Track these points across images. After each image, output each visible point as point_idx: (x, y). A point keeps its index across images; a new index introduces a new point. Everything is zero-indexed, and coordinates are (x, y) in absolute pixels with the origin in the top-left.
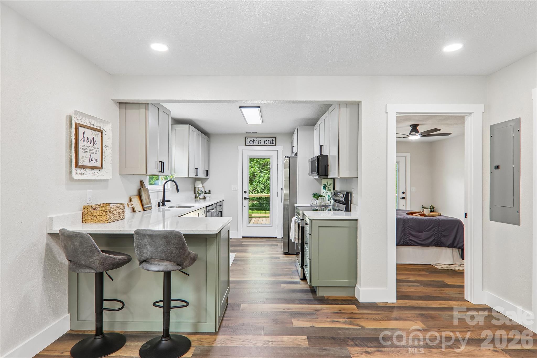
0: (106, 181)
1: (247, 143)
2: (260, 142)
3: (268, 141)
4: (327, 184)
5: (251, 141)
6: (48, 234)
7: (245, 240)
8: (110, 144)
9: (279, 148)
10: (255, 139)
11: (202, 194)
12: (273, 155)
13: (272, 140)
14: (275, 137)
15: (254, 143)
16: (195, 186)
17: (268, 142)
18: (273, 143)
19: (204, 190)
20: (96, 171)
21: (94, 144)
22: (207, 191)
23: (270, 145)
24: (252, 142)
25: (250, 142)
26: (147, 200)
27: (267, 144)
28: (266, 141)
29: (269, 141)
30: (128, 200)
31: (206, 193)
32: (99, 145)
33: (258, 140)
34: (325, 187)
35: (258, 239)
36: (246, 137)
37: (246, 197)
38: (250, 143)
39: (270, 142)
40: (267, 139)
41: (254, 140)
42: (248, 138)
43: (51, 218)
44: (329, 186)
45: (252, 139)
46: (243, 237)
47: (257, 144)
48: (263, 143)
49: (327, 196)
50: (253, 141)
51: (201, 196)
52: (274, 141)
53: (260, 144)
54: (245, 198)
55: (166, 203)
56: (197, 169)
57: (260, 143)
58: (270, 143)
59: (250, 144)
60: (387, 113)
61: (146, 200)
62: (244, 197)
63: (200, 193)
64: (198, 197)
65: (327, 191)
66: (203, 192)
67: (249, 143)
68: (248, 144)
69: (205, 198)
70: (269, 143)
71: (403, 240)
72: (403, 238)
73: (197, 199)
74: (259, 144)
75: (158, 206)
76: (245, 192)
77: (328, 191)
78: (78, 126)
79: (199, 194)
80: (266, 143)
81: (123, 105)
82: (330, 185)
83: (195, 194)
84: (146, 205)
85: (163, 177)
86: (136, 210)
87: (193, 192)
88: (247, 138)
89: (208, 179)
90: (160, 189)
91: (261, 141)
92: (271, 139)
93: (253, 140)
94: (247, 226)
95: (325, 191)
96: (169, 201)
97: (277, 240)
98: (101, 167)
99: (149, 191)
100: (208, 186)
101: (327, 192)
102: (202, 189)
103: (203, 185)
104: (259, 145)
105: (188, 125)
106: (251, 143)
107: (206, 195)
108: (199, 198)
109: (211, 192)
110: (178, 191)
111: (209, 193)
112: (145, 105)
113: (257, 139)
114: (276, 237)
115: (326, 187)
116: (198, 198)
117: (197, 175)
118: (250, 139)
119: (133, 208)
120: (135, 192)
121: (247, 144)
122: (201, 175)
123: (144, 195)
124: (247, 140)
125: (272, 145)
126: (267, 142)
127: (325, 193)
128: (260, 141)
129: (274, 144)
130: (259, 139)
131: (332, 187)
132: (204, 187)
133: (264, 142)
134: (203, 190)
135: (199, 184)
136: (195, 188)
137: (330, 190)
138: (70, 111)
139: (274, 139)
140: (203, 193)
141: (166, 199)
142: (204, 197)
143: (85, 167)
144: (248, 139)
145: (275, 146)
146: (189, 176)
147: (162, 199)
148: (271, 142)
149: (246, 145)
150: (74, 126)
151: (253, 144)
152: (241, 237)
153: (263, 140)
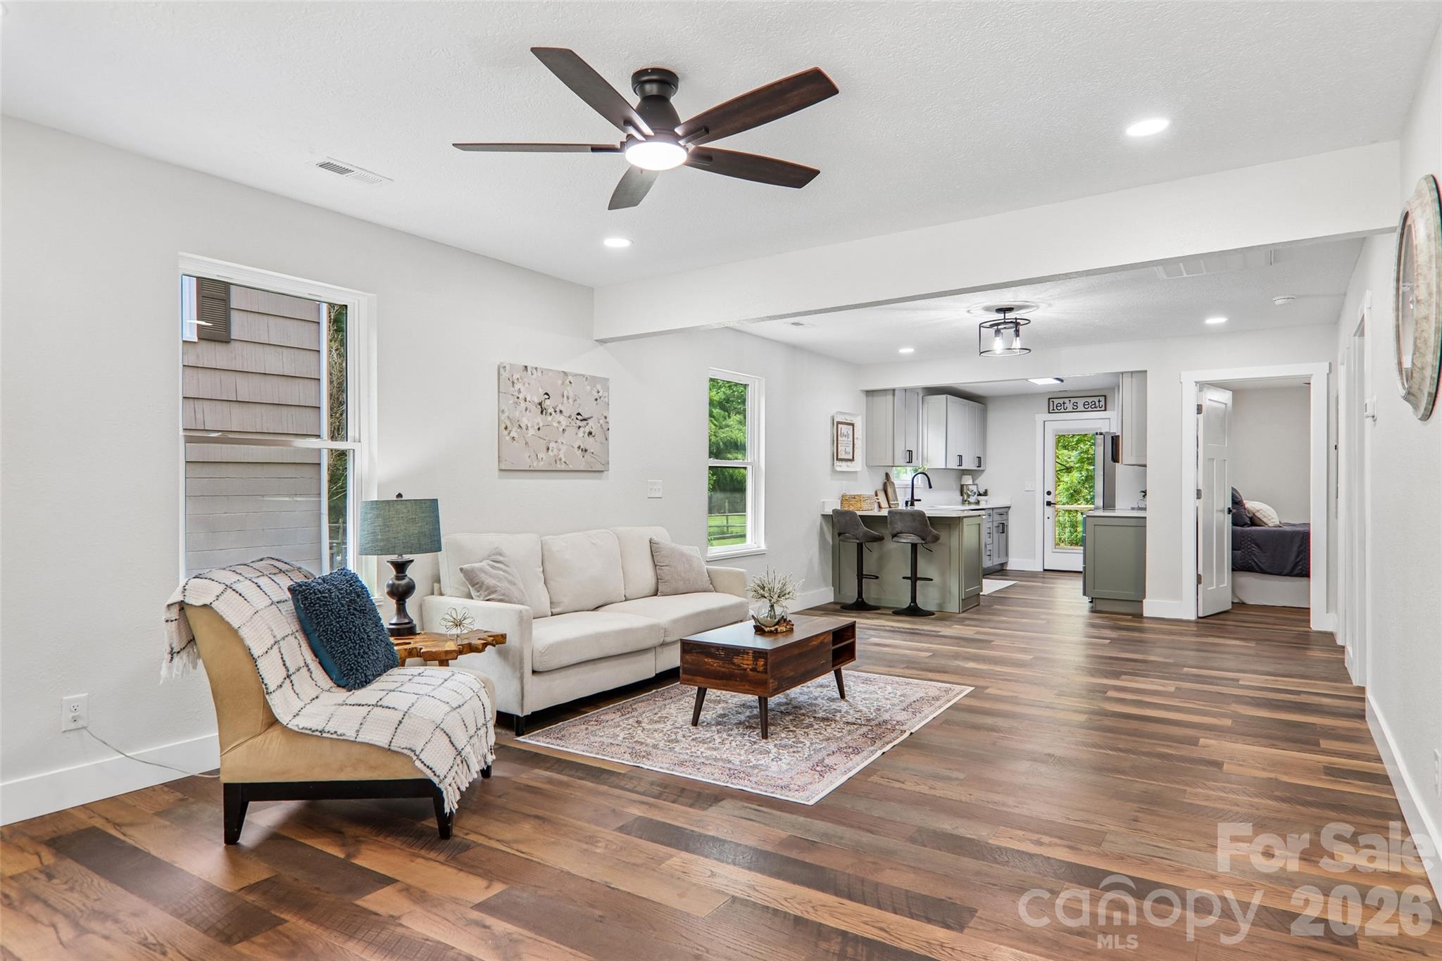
0: (856, 472)
1: (1051, 408)
2: (1075, 405)
3: (1091, 403)
5: (1059, 405)
6: (822, 515)
7: (1047, 573)
8: (860, 437)
9: (1112, 414)
10: (1067, 401)
11: (973, 496)
13: (1099, 401)
14: (1105, 396)
15: (1065, 408)
16: (963, 483)
18: (1101, 406)
19: (977, 490)
20: (849, 463)
21: (848, 438)
22: (982, 491)
23: (1095, 409)
24: (1061, 406)
25: (1057, 406)
26: (894, 496)
27: (1089, 409)
28: (1087, 403)
29: (1093, 403)
30: (874, 494)
31: (980, 495)
32: (851, 439)
33: (1072, 403)
36: (1049, 399)
37: (1051, 502)
39: (1095, 404)
40: (1090, 400)
41: (1064, 403)
43: (823, 502)
45: (1061, 401)
46: (1045, 570)
47: (1070, 409)
48: (1081, 407)
50: (1063, 405)
51: (972, 499)
52: (1102, 403)
53: (1075, 410)
54: (1049, 504)
55: (915, 503)
56: (960, 456)
57: (1075, 407)
58: (1095, 407)
59: (1056, 411)
60: (1181, 383)
61: (892, 496)
62: (1047, 502)
63: (970, 494)
64: (966, 500)
66: (975, 493)
67: (1055, 408)
68: (1053, 410)
69: (978, 503)
70: (1093, 406)
71: (1300, 567)
72: (1301, 563)
73: (965, 503)
74: (1073, 408)
75: (905, 505)
76: (1049, 493)
78: (838, 423)
79: (969, 496)
80: (1086, 407)
81: (870, 393)
83: (962, 495)
84: (892, 501)
85: (911, 468)
86: (883, 506)
87: (959, 493)
88: (1051, 400)
89: (984, 471)
90: (907, 485)
91: (1077, 403)
92: (1096, 399)
93: (1062, 403)
94: (1053, 552)
96: (920, 500)
98: (853, 460)
99: (896, 486)
100: (983, 482)
102: (974, 488)
103: (976, 482)
105: (944, 396)
106: (1059, 408)
107: (980, 498)
108: (969, 501)
109: (989, 493)
110: (930, 487)
111: (985, 494)
112: (891, 392)
113: (1070, 400)
117: (960, 465)
118: (1056, 401)
119: (879, 503)
120: (880, 486)
121: (1051, 411)
122: (969, 464)
123: (890, 490)
124: (1051, 403)
125: (1098, 409)
126: (1089, 404)
129: (1103, 408)
130: (1073, 400)
132: (977, 485)
133: (1084, 405)
134: (975, 490)
135: (967, 480)
136: (962, 486)
138: (833, 412)
139: (1102, 399)
141: (915, 498)
143: (842, 460)
144: (1053, 402)
145: (1105, 410)
146: (948, 467)
147: (910, 497)
148: (1097, 404)
149: (1049, 413)
150: (835, 424)
151: (1062, 410)
152: (1042, 570)
153: (1081, 402)
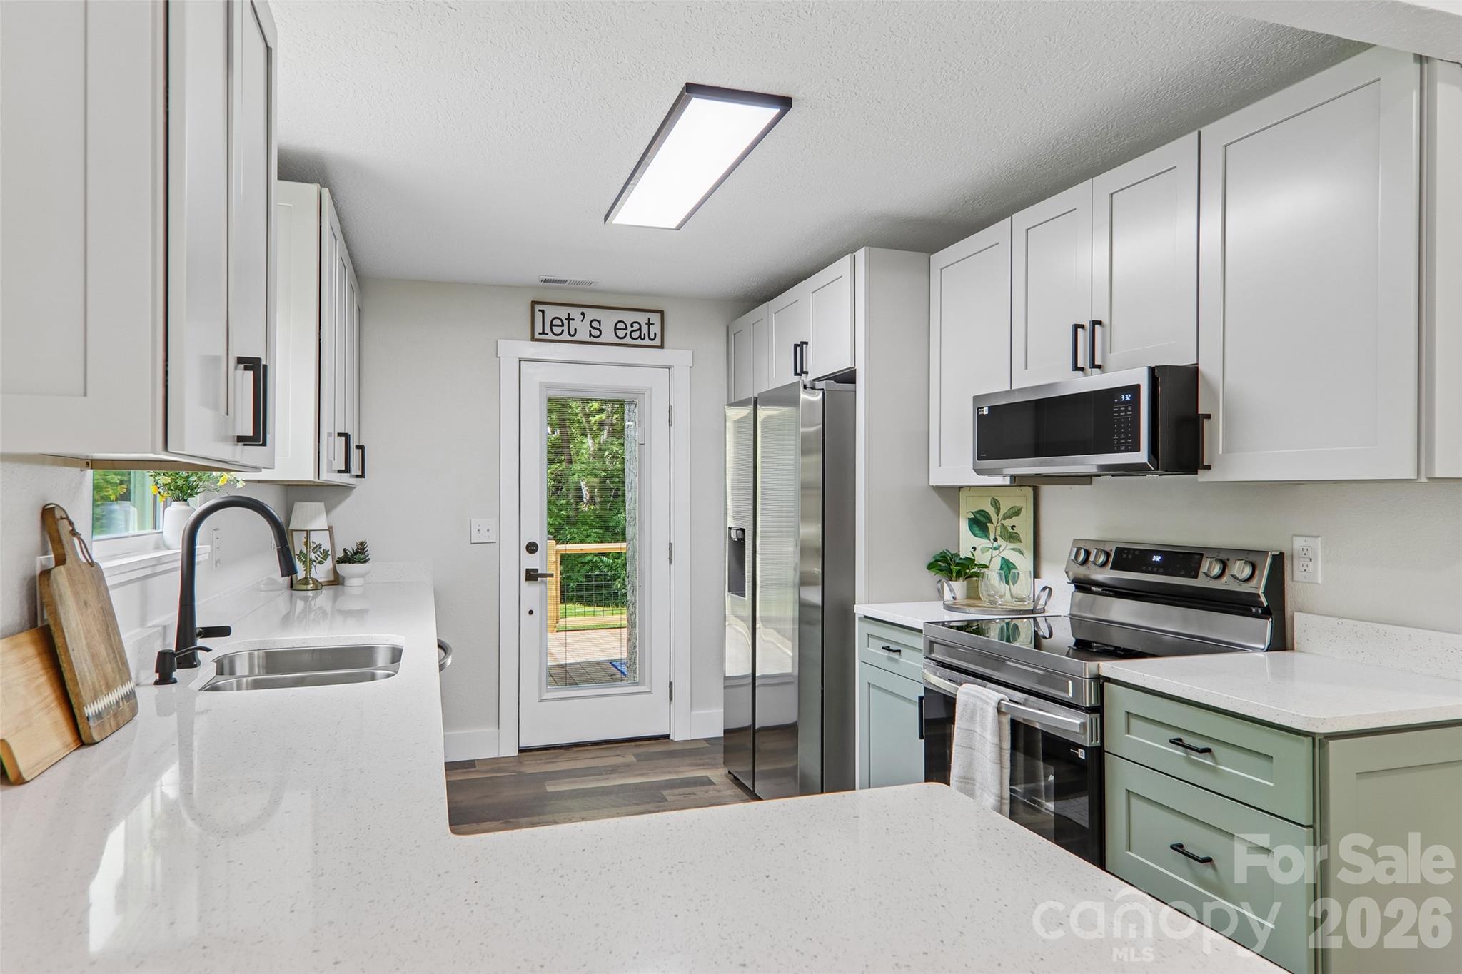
1: (538, 329)
2: (595, 326)
3: (632, 326)
4: (991, 511)
5: (557, 322)
7: (534, 767)
9: (676, 356)
10: (575, 313)
11: (321, 563)
12: (651, 388)
13: (649, 324)
14: (661, 312)
15: (572, 333)
16: (292, 526)
17: (630, 329)
18: (652, 337)
19: (332, 544)
22: (351, 546)
23: (639, 342)
24: (562, 325)
25: (552, 325)
26: (102, 651)
27: (628, 340)
28: (621, 325)
29: (636, 326)
31: (347, 559)
33: (587, 320)
34: (980, 524)
35: (594, 752)
36: (534, 303)
37: (537, 570)
38: (553, 328)
39: (640, 329)
40: (629, 317)
41: (569, 319)
42: (542, 307)
44: (1004, 518)
45: (562, 313)
46: (521, 751)
47: (583, 335)
48: (608, 335)
49: (997, 563)
50: (566, 322)
51: (321, 572)
52: (656, 329)
53: (595, 340)
54: (532, 575)
55: (202, 646)
56: (347, 439)
57: (598, 333)
58: (640, 336)
59: (551, 336)
61: (93, 656)
62: (529, 570)
63: (313, 556)
64: (306, 578)
65: (995, 540)
66: (326, 552)
67: (547, 330)
68: (543, 333)
69: (337, 581)
70: (636, 335)
73: (304, 587)
74: (591, 335)
75: (157, 677)
76: (532, 548)
77: (1001, 542)
79: (308, 563)
80: (621, 333)
82: (1016, 512)
84: (95, 698)
88: (538, 307)
91: (599, 322)
92: (642, 318)
93: (564, 317)
94: (542, 700)
95: (981, 543)
96: (223, 632)
97: (672, 754)
100: (352, 521)
101: (996, 545)
102: (322, 540)
103: (331, 521)
104: (592, 339)
105: (314, 188)
106: (557, 330)
107: (345, 569)
108: (315, 581)
109: (371, 551)
111: (358, 555)
113: (583, 314)
114: (667, 737)
115: (989, 525)
116: (310, 587)
117: (347, 468)
118: (551, 312)
121: (537, 336)
123: (76, 623)
124: (538, 316)
125: (647, 342)
126: (626, 329)
127: (984, 550)
128: (595, 324)
129: (657, 342)
130: (591, 314)
131: (1023, 525)
132: (329, 528)
133: (616, 329)
134: (326, 545)
135: (309, 517)
136: (290, 536)
137: (1012, 537)
139: (655, 318)
140: (325, 558)
141: (201, 622)
142: (332, 579)
144: (543, 311)
145: (662, 347)
148: (644, 330)
149: (533, 339)
151: (565, 336)
152: (516, 753)
153: (608, 320)
